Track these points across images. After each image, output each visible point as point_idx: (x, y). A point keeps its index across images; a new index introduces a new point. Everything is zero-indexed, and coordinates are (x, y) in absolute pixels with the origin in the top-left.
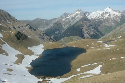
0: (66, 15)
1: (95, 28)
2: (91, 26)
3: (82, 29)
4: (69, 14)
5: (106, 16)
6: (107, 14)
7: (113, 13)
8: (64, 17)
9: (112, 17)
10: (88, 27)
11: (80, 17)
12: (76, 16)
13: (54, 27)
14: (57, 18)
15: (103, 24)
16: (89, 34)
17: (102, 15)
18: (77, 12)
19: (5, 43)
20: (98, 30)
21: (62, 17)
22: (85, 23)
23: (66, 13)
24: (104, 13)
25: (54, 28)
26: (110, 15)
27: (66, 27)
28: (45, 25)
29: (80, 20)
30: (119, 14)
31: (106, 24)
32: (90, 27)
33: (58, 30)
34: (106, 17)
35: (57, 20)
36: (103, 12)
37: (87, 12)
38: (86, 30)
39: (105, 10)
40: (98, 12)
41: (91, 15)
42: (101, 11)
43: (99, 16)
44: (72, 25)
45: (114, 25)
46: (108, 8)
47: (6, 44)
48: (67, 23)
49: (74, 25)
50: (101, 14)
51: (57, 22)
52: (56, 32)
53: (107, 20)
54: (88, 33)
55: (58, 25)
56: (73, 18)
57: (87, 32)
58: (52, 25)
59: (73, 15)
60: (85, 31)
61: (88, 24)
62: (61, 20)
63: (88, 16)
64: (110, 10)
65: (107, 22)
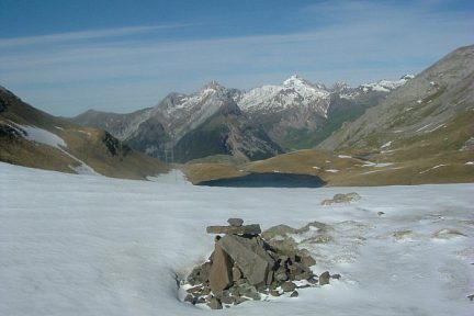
0: (174, 99)
1: (262, 136)
2: (250, 128)
3: (227, 137)
4: (184, 96)
5: (290, 100)
6: (293, 96)
7: (308, 91)
8: (170, 104)
9: (305, 102)
10: (243, 132)
11: (215, 104)
12: (204, 101)
13: (140, 135)
14: (148, 109)
15: (283, 123)
16: (246, 153)
17: (277, 99)
18: (206, 91)
19: (80, 164)
20: (269, 140)
21: (163, 105)
22: (234, 122)
23: (175, 94)
24: (282, 92)
25: (142, 138)
26: (300, 98)
27: (177, 135)
28: (114, 128)
29: (217, 114)
30: (323, 94)
31: (290, 124)
32: (249, 133)
33: (155, 143)
34: (289, 103)
35: (148, 115)
36: (280, 89)
37: (235, 91)
38: (238, 141)
39: (286, 83)
40: (265, 88)
41: (246, 96)
42: (274, 87)
43: (270, 101)
44: (193, 127)
45: (312, 125)
46: (293, 78)
47: (84, 165)
48: (178, 124)
49: (200, 127)
50: (274, 93)
51: (151, 119)
52: (148, 150)
53: (293, 111)
54: (243, 150)
55: (152, 128)
56: (197, 108)
57: (240, 145)
58: (134, 128)
59: (197, 100)
60: (236, 145)
61: (242, 123)
62: (162, 115)
63: (238, 101)
64: (298, 82)
65: (292, 118)
